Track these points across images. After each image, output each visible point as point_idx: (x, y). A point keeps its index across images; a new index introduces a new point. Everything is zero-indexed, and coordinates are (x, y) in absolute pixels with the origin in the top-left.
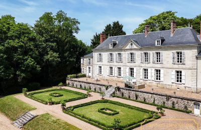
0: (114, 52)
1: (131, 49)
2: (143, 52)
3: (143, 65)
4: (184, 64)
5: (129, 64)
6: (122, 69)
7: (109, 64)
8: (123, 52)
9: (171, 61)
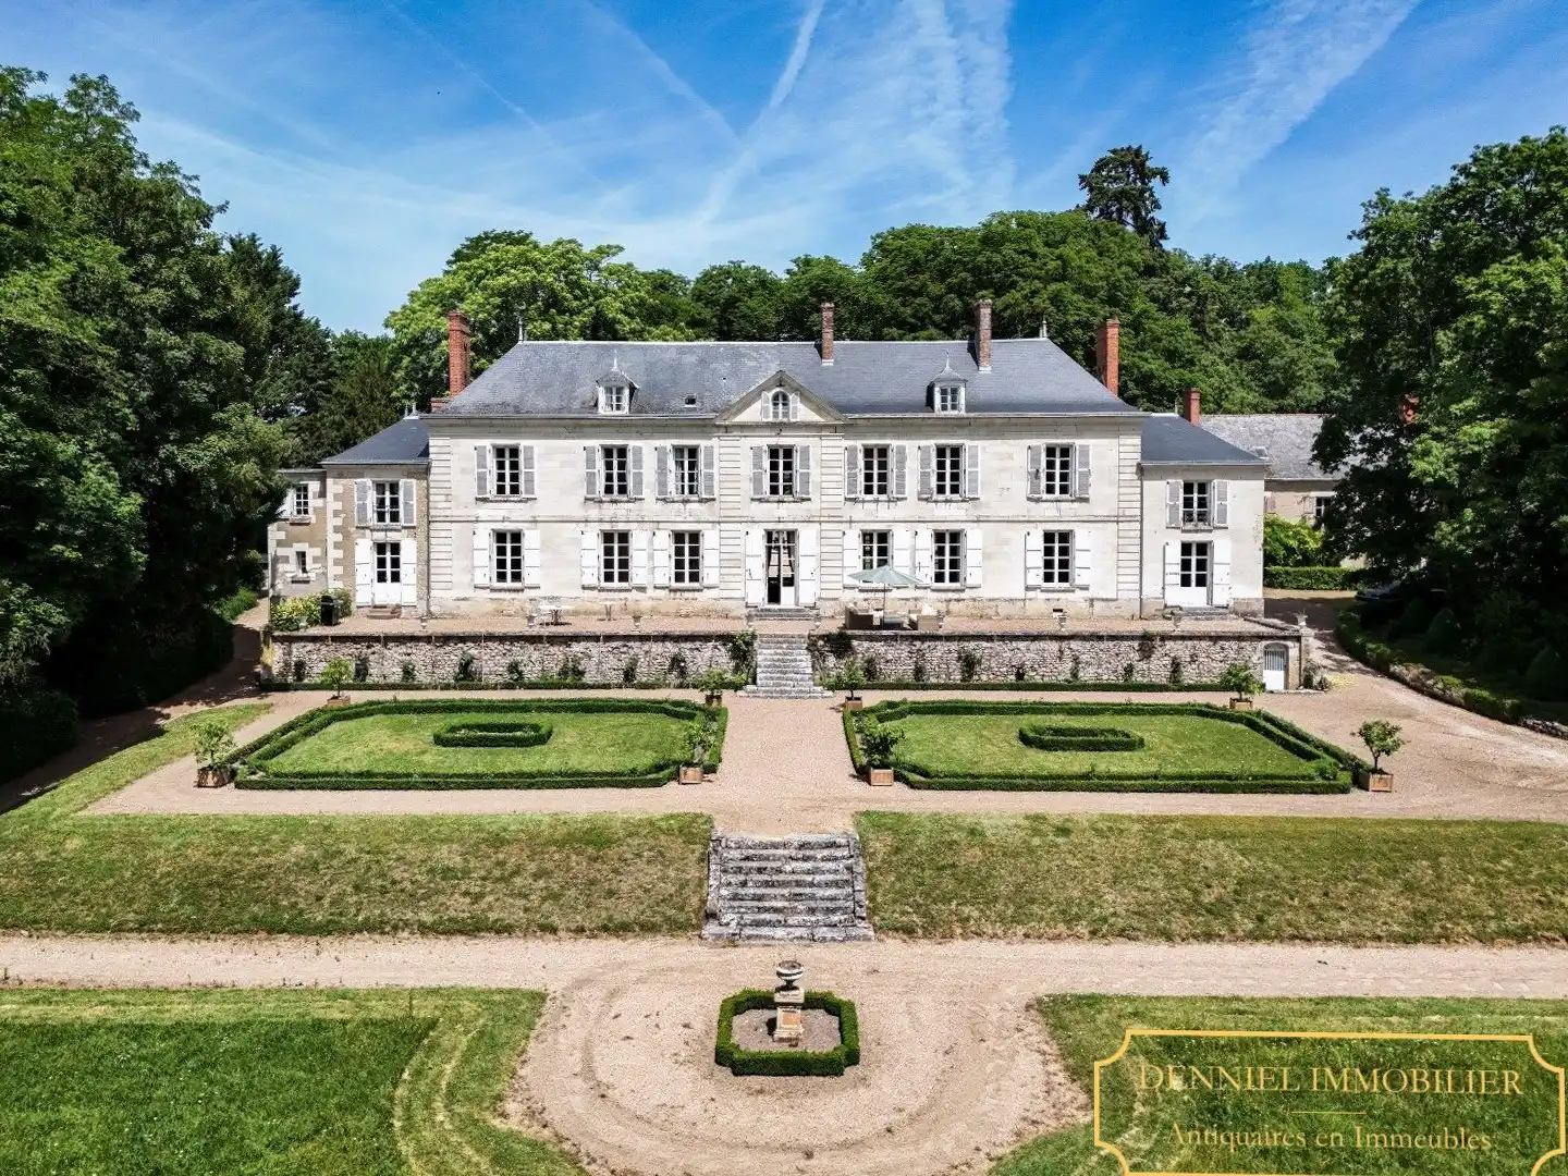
0: (641, 435)
1: (778, 427)
2: (859, 444)
3: (858, 512)
4: (1086, 500)
5: (759, 510)
6: (709, 541)
7: (593, 512)
8: (714, 442)
9: (1022, 487)
